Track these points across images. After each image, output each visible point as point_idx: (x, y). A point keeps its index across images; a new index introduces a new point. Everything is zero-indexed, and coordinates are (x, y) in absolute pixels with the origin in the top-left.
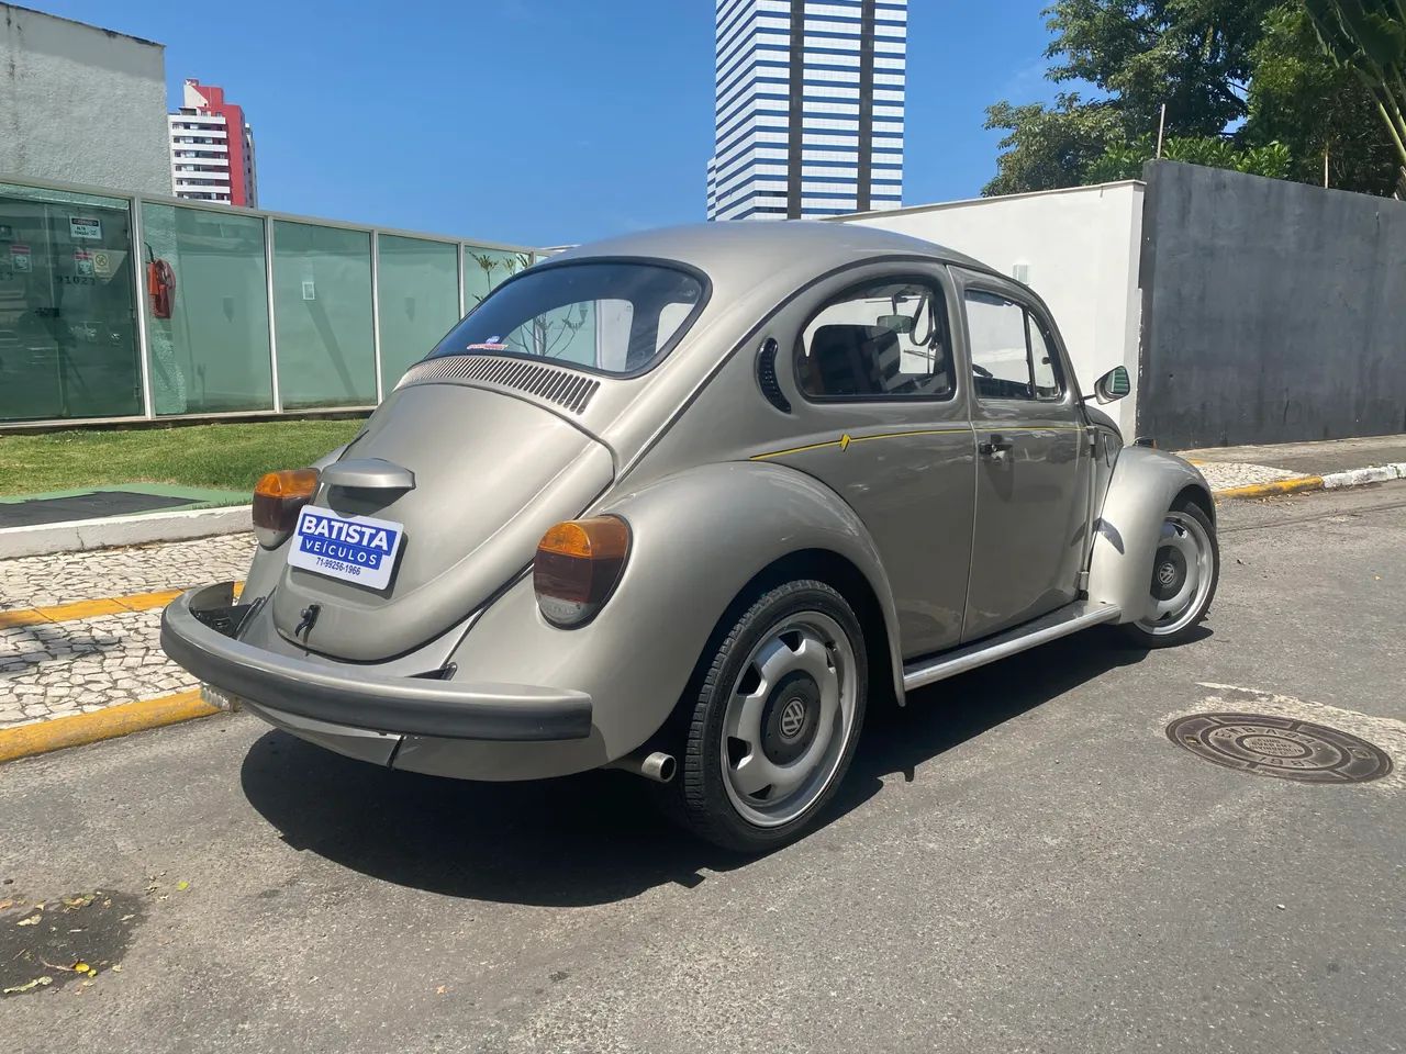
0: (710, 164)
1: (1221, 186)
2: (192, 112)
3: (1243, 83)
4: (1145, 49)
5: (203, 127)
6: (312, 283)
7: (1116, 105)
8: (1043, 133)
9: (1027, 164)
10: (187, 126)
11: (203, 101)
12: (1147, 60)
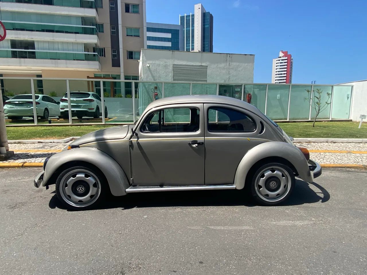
2: (281, 57)
5: (282, 60)
6: (279, 95)
10: (279, 60)
11: (283, 55)
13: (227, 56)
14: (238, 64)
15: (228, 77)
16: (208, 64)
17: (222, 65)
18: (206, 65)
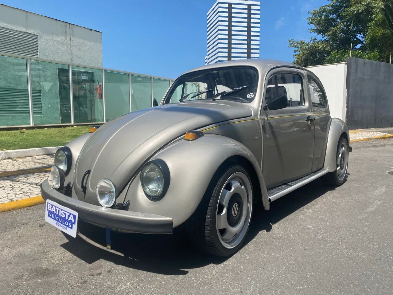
0: (206, 58)
1: (365, 63)
3: (360, 35)
4: (334, 26)
7: (327, 41)
8: (309, 49)
9: (303, 57)
12: (336, 29)
13: (66, 26)
14: (81, 41)
15: (70, 57)
16: (38, 32)
17: (61, 39)
18: (36, 34)
